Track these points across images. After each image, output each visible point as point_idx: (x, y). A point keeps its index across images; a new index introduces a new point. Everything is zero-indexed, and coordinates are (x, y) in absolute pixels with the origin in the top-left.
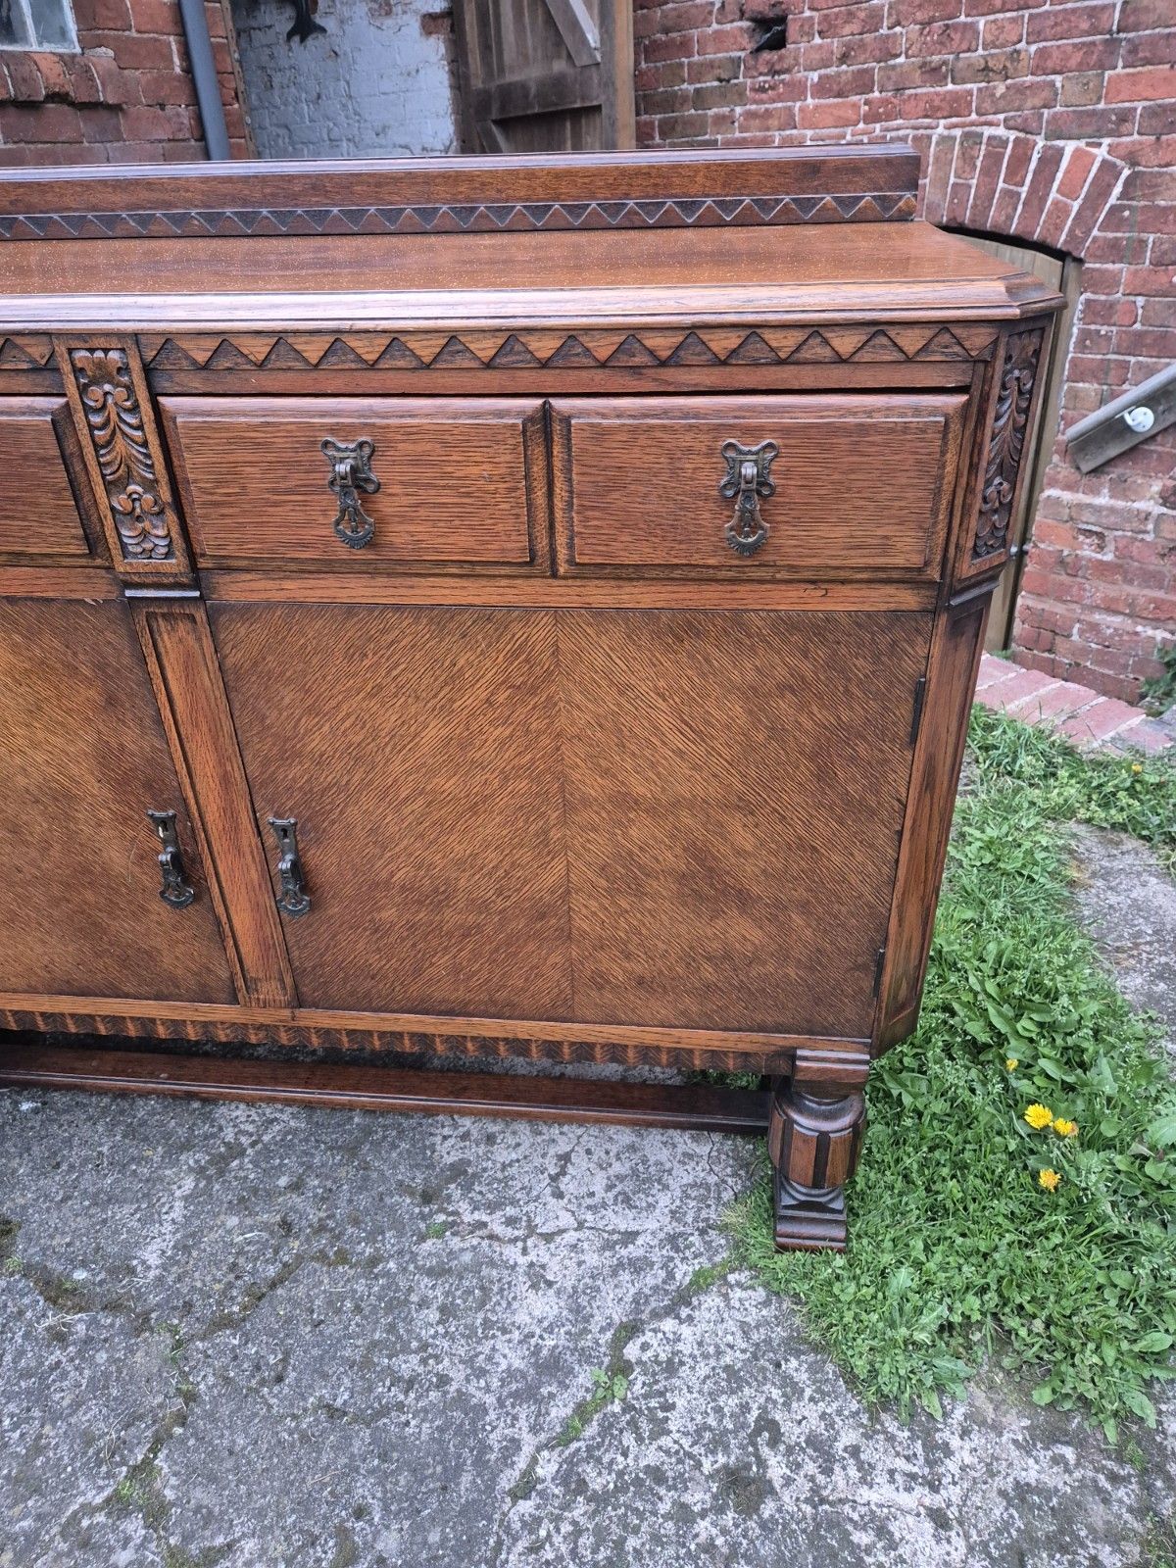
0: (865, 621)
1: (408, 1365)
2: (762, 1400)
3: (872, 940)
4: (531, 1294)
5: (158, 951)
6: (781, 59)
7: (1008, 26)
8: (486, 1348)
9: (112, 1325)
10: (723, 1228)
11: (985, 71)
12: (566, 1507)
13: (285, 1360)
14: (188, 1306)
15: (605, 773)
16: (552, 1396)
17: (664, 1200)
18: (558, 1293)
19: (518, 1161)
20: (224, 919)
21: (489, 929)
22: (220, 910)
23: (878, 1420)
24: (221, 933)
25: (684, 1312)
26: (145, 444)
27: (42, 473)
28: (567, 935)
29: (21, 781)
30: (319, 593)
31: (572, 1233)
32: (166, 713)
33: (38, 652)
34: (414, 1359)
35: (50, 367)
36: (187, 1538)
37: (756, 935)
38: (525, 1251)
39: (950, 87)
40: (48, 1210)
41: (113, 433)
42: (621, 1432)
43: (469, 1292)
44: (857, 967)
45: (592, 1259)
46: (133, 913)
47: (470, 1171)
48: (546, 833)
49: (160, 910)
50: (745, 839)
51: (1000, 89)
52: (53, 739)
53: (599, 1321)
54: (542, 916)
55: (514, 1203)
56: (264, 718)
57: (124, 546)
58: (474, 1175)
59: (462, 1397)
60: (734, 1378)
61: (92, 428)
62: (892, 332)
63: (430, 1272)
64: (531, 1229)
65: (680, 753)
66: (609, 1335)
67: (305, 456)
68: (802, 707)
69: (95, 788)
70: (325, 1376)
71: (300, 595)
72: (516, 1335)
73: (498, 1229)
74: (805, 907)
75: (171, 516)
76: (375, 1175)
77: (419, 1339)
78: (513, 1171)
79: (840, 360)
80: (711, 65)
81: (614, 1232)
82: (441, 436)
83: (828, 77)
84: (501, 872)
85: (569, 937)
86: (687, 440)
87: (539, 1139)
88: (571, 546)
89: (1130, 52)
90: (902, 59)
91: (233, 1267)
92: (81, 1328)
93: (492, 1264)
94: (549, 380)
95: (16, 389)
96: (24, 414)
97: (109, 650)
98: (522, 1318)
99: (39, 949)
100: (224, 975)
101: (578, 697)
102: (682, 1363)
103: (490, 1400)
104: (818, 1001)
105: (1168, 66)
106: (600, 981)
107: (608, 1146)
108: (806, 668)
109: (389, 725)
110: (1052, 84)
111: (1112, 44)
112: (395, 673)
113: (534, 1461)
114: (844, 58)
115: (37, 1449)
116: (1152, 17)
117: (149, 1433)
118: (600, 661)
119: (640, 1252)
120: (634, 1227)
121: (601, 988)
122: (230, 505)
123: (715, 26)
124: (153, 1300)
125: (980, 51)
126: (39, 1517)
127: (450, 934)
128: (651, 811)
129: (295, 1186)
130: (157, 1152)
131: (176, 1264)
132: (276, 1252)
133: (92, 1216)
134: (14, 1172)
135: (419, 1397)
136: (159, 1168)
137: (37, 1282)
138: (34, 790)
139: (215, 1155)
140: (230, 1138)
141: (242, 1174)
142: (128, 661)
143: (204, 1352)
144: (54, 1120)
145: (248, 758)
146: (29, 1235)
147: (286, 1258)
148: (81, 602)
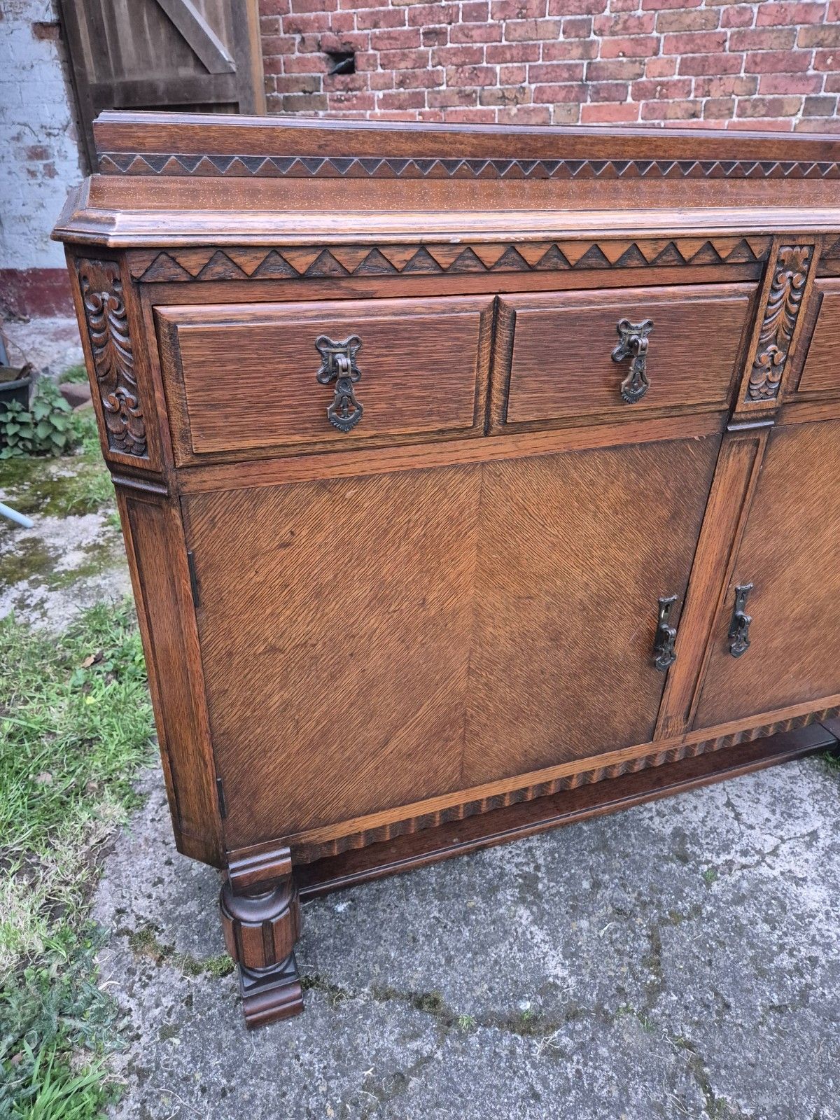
1: (785, 961)
4: (802, 891)
5: (615, 713)
6: (353, 80)
7: (516, 72)
8: (813, 931)
9: (585, 1028)
11: (503, 99)
13: (717, 994)
14: (620, 990)
17: (808, 808)
19: (706, 817)
26: (797, 314)
29: (580, 595)
31: (783, 846)
33: (642, 485)
34: (784, 956)
38: (771, 867)
39: (479, 107)
40: (445, 972)
41: (780, 307)
43: (769, 904)
45: (810, 856)
46: (611, 686)
47: (687, 833)
49: (630, 678)
51: (514, 110)
52: (621, 556)
55: (733, 842)
56: (769, 509)
57: (749, 391)
58: (692, 834)
61: (769, 303)
63: (735, 902)
64: (760, 853)
69: (632, 589)
70: (749, 991)
71: (829, 415)
72: (821, 916)
73: (744, 861)
75: (788, 365)
76: (637, 857)
77: (773, 943)
80: (297, 81)
81: (803, 836)
83: (390, 95)
87: (704, 799)
89: (595, 93)
90: (443, 87)
91: (618, 951)
92: (565, 1040)
93: (761, 881)
96: (730, 296)
97: (692, 475)
99: (527, 737)
100: (651, 719)
105: (618, 103)
107: (745, 789)
110: (547, 109)
111: (583, 87)
114: (401, 84)
116: (606, 74)
117: (693, 1082)
120: (810, 829)
123: (297, 54)
124: (593, 997)
125: (498, 86)
129: (597, 885)
130: (477, 901)
131: (579, 966)
132: (634, 932)
133: (483, 963)
134: (388, 958)
135: (813, 976)
136: (491, 911)
137: (500, 1025)
138: (586, 601)
139: (520, 886)
140: (515, 871)
141: (553, 891)
142: (700, 482)
143: (663, 1014)
144: (375, 909)
145: (745, 542)
146: (452, 996)
147: (644, 932)
148: (691, 440)
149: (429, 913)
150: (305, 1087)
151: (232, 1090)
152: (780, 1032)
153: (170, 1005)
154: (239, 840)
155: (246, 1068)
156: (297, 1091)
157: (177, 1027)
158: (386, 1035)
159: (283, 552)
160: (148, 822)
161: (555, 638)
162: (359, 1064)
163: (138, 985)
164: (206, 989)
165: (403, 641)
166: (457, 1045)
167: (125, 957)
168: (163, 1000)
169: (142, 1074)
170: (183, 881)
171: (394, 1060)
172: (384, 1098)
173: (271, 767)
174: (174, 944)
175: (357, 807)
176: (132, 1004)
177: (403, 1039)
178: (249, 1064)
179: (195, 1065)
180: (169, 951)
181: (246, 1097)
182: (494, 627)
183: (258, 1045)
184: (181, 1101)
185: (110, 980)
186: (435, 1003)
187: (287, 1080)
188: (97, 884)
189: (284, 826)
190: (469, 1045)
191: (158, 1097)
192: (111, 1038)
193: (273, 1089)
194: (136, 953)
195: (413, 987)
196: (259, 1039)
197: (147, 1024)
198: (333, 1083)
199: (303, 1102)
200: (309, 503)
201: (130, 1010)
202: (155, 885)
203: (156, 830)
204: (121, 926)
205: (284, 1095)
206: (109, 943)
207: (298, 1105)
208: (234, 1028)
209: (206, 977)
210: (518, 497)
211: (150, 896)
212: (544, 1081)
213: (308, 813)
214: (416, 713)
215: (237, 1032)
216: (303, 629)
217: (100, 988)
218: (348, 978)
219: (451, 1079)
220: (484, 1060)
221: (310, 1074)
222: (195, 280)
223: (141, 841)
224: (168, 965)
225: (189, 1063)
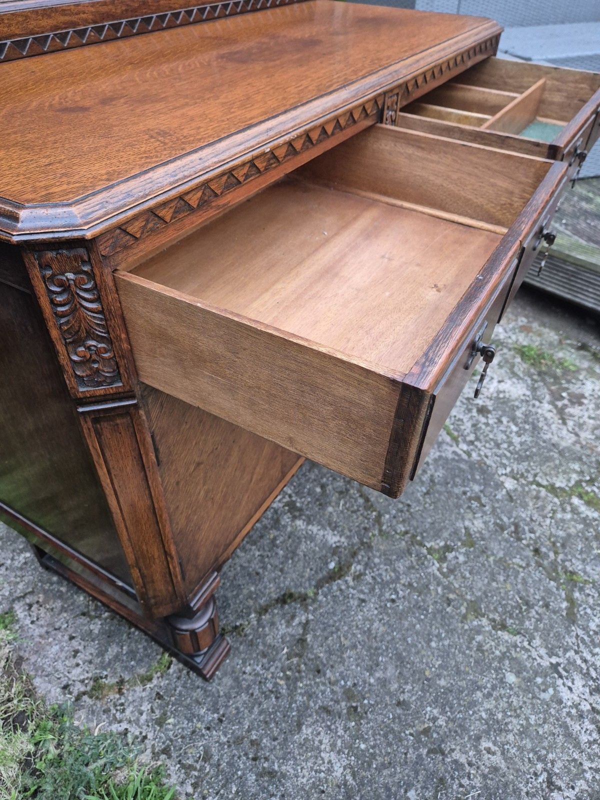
9: (362, 556)
12: (476, 447)
13: (402, 503)
14: (365, 529)
36: (460, 539)
40: (285, 578)
70: (413, 493)
91: (352, 512)
92: (359, 567)
103: (438, 454)
113: (462, 450)
115: (410, 585)
117: (417, 547)
124: (356, 540)
126: (438, 585)
129: (323, 487)
130: (273, 533)
131: (342, 531)
132: (353, 498)
133: (299, 560)
134: (251, 592)
135: (430, 470)
136: (284, 532)
137: (327, 582)
139: (289, 511)
140: (281, 505)
141: (306, 503)
143: (388, 527)
144: (225, 573)
146: (296, 586)
147: (357, 495)
149: (254, 555)
150: (260, 682)
151: (223, 715)
152: (434, 503)
153: (149, 707)
155: (222, 700)
156: (257, 687)
157: (165, 714)
158: (280, 627)
160: (30, 626)
162: (278, 651)
163: (118, 714)
164: (164, 683)
166: (315, 606)
167: (94, 707)
168: (143, 708)
169: (166, 751)
170: (93, 640)
171: (293, 636)
172: (300, 656)
174: (121, 676)
176: (124, 725)
177: (289, 624)
178: (222, 696)
179: (192, 722)
180: (121, 682)
181: (234, 712)
183: (219, 684)
184: (200, 744)
185: (97, 725)
186: (291, 596)
187: (249, 687)
188: (32, 685)
190: (321, 602)
191: (185, 753)
192: (130, 751)
193: (244, 697)
194: (100, 699)
195: (274, 596)
196: (217, 681)
197: (145, 727)
198: (272, 669)
199: (265, 689)
201: (126, 729)
202: (75, 656)
203: (42, 626)
204: (75, 693)
205: (252, 694)
206: (77, 708)
207: (263, 693)
208: (198, 687)
209: (158, 678)
211: (78, 665)
212: (362, 592)
215: (202, 688)
217: (96, 734)
218: (240, 617)
219: (324, 624)
220: (332, 603)
221: (257, 675)
223: (38, 639)
224: (128, 690)
225: (188, 724)
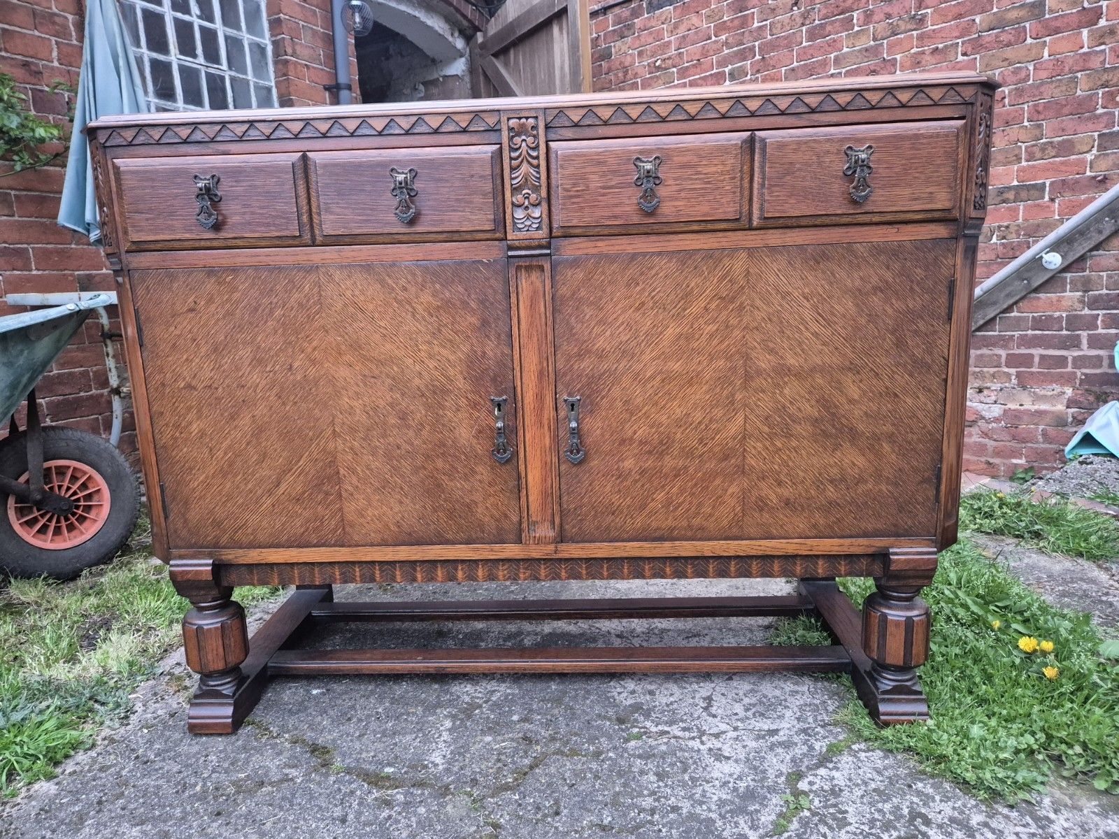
0: (920, 245)
1: (648, 802)
2: (908, 803)
3: (933, 460)
4: (717, 764)
5: (476, 503)
8: (698, 790)
10: (836, 724)
13: (557, 804)
14: (474, 781)
15: (772, 351)
16: (757, 811)
17: (788, 713)
18: (736, 761)
20: (523, 475)
21: (691, 470)
22: (522, 468)
23: (992, 808)
24: (519, 487)
25: (831, 766)
26: (538, 166)
27: (480, 184)
28: (742, 470)
29: (417, 381)
30: (617, 248)
31: (731, 732)
32: (515, 330)
33: (447, 294)
34: (650, 799)
35: (495, 130)
37: (861, 461)
38: (702, 743)
40: (352, 741)
41: (522, 161)
42: (816, 825)
43: (672, 765)
44: (924, 481)
45: (753, 744)
46: (465, 474)
47: (645, 707)
48: (733, 395)
49: (483, 472)
50: (854, 392)
52: (444, 352)
53: (771, 773)
54: (726, 458)
55: (682, 721)
56: (573, 328)
57: (514, 224)
58: (649, 709)
59: (692, 816)
60: (883, 795)
61: (511, 159)
62: (927, 90)
63: (640, 757)
64: (702, 733)
65: (816, 335)
66: (783, 779)
67: (623, 167)
68: (887, 300)
69: (461, 383)
70: (589, 810)
71: (605, 250)
72: (717, 783)
73: (680, 734)
74: (891, 437)
75: (545, 205)
76: (579, 712)
77: (649, 790)
78: (675, 706)
79: (903, 106)
81: (760, 730)
82: (697, 152)
84: (703, 426)
85: (743, 472)
86: (827, 146)
87: (686, 691)
88: (761, 209)
91: (499, 759)
92: (400, 797)
93: (681, 749)
94: (753, 123)
95: (474, 142)
96: (475, 154)
97: (490, 291)
98: (716, 774)
99: (397, 508)
100: (515, 519)
101: (758, 302)
102: (841, 790)
104: (901, 509)
106: (762, 505)
107: (736, 691)
108: (888, 276)
109: (646, 328)
112: (653, 294)
118: (772, 279)
119: (785, 738)
120: (774, 727)
121: (761, 510)
122: (578, 196)
124: (447, 779)
127: (666, 476)
128: (798, 375)
129: (525, 720)
130: (418, 710)
131: (456, 761)
133: (384, 742)
134: (319, 723)
136: (423, 717)
137: (359, 776)
138: (423, 388)
139: (461, 709)
140: (467, 700)
141: (485, 716)
142: (500, 297)
143: (496, 803)
145: (559, 356)
146: (342, 753)
148: (481, 262)
149: (376, 708)
150: (196, 772)
151: (153, 762)
153: (160, 714)
154: (180, 543)
155: (172, 754)
156: (189, 772)
157: (153, 725)
158: (275, 760)
159: (191, 315)
161: (403, 417)
162: (242, 770)
163: (153, 701)
165: (280, 397)
167: (159, 686)
168: (159, 711)
171: (267, 775)
172: (238, 791)
173: (196, 483)
175: (261, 537)
177: (284, 766)
178: (175, 752)
179: (145, 745)
181: (157, 767)
182: (349, 398)
183: (190, 745)
184: (120, 759)
185: (140, 694)
186: (326, 753)
187: (189, 766)
189: (209, 539)
190: (326, 781)
191: (110, 754)
193: (176, 768)
195: (320, 741)
196: (194, 742)
197: (139, 720)
198: (215, 775)
199: (187, 779)
200: (204, 282)
205: (180, 772)
206: (156, 677)
207: (183, 779)
210: (349, 293)
212: (359, 814)
213: (225, 531)
214: (299, 461)
215: (185, 735)
216: (208, 375)
218: (281, 726)
219: (293, 794)
220: (328, 791)
221: (206, 766)
222: (130, 144)
224: (179, 695)
225: (142, 743)
